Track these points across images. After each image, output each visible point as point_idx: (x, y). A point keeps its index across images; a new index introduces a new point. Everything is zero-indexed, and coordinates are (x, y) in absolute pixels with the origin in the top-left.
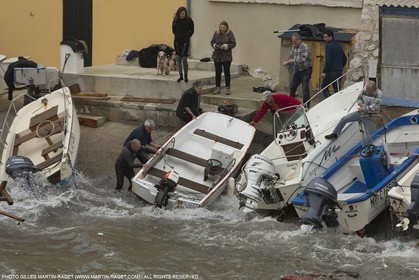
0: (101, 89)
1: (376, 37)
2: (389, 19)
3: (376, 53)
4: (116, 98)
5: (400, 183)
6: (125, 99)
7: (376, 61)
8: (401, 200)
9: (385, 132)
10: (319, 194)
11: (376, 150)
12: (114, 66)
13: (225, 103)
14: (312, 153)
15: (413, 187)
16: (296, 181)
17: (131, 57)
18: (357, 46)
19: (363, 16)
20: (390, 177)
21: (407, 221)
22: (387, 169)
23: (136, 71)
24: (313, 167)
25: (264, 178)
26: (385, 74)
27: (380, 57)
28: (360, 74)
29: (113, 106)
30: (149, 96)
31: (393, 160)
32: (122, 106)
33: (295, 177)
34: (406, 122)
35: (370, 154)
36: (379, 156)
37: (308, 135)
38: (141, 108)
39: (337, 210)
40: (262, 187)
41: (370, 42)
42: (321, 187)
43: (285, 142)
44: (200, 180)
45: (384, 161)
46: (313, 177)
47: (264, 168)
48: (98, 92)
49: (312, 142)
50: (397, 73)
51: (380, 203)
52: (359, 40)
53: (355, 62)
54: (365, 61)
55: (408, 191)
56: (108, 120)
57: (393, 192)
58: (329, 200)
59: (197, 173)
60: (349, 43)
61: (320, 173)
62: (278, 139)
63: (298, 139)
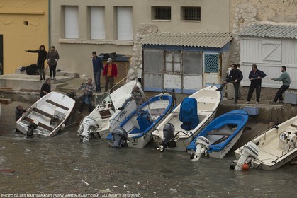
0: (9, 86)
1: (141, 59)
2: (147, 50)
3: (141, 66)
4: (17, 90)
5: (157, 128)
6: (21, 90)
7: (141, 70)
8: (158, 137)
9: (148, 103)
10: (119, 135)
11: (144, 113)
12: (14, 74)
13: (69, 91)
14: (114, 115)
15: (164, 130)
16: (107, 128)
17: (22, 70)
18: (131, 63)
19: (134, 49)
20: (152, 126)
21: (162, 147)
22: (151, 122)
23: (25, 76)
24: (115, 121)
25: (91, 127)
26: (146, 76)
27: (143, 68)
28: (134, 76)
29: (15, 93)
30: (32, 89)
31: (152, 117)
32: (19, 93)
33: (106, 126)
34: (157, 99)
35: (142, 115)
36: (146, 116)
37: (111, 106)
38: (29, 94)
39: (128, 142)
40: (91, 131)
41: (138, 61)
42: (120, 131)
43: (100, 109)
44: (48, 124)
45: (148, 118)
46: (115, 126)
47: (91, 122)
48: (7, 87)
49: (113, 110)
50: (151, 76)
51: (148, 138)
52: (132, 60)
53: (131, 71)
54: (135, 70)
55: (162, 132)
56: (13, 100)
57: (154, 133)
58: (124, 137)
59: (47, 120)
60: (128, 62)
61: (118, 124)
62: (97, 108)
63: (107, 108)
